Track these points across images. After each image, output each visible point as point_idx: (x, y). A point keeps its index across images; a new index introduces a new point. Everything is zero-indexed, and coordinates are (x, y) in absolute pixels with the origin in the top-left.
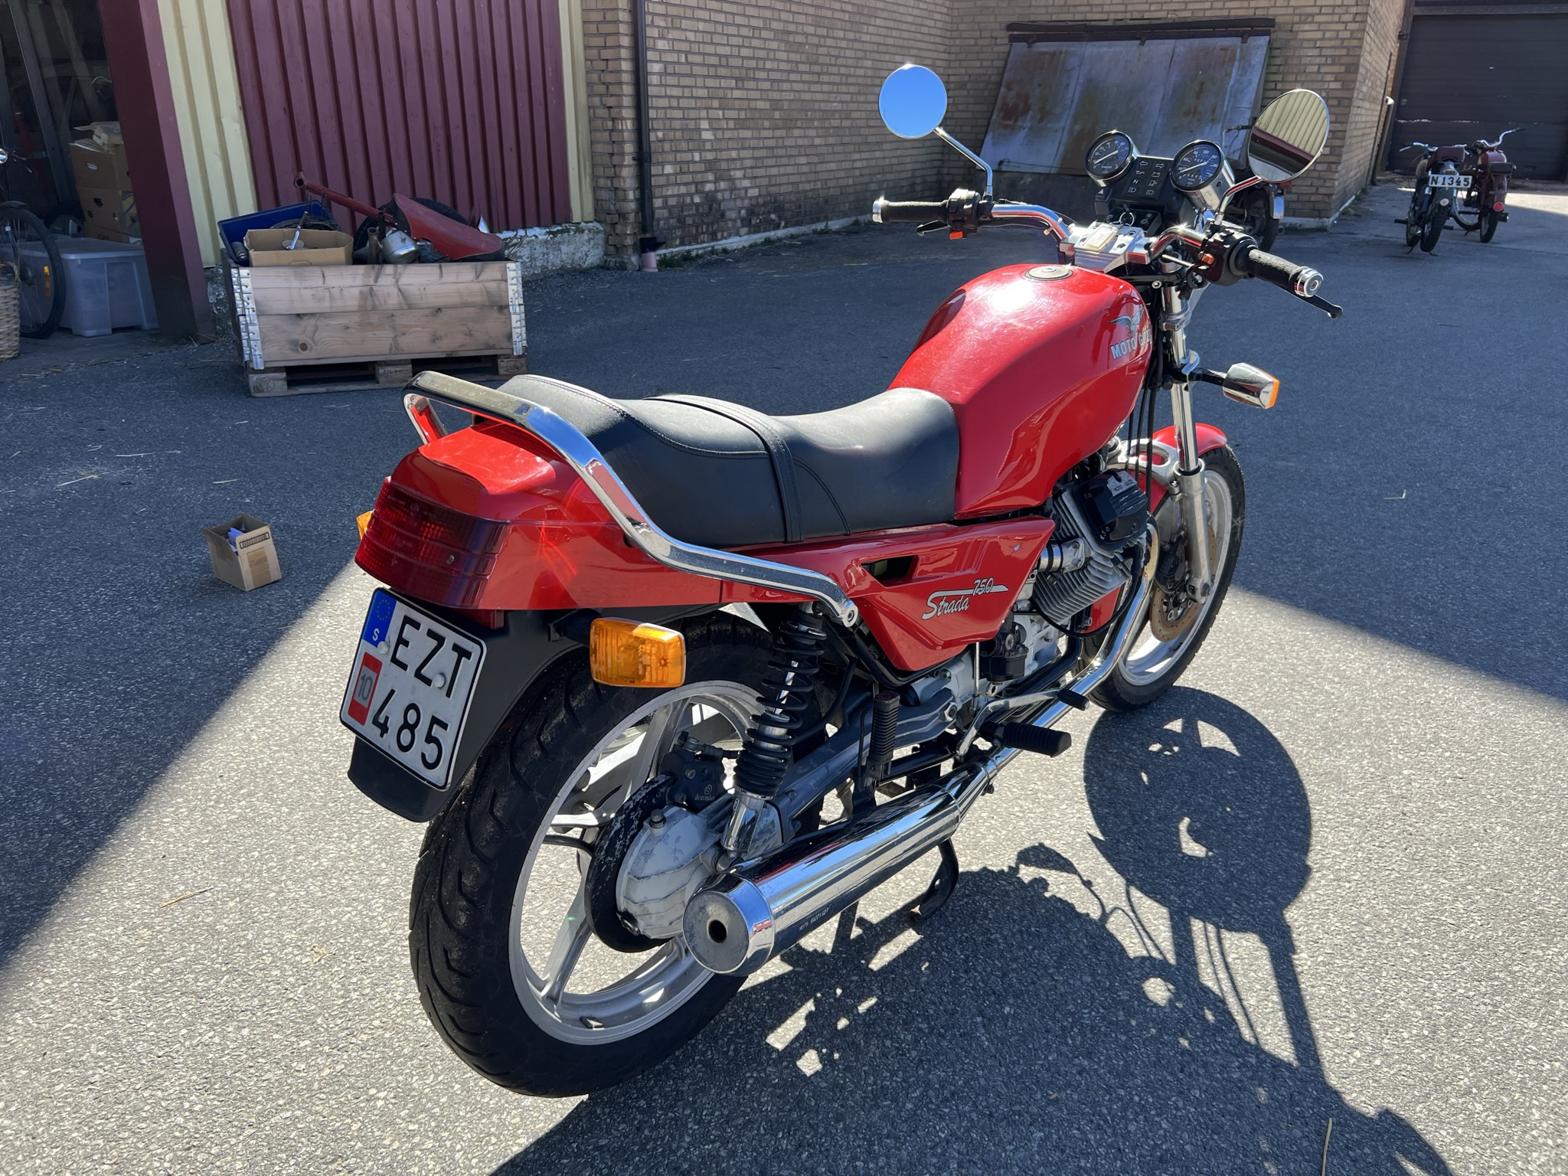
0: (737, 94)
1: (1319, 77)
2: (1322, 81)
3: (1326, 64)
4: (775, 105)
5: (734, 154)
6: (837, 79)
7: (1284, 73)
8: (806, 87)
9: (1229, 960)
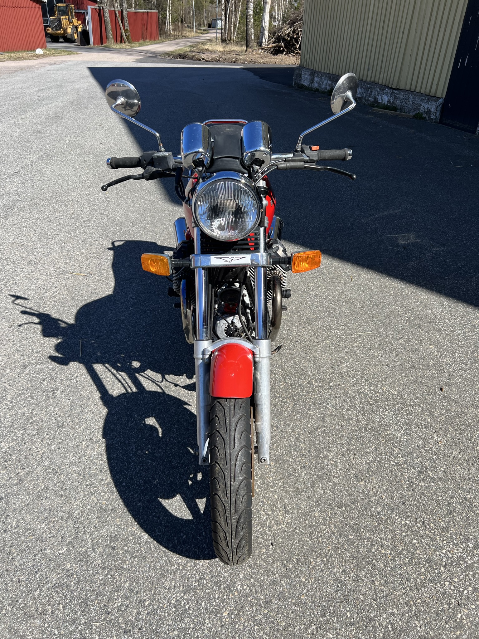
9: (120, 384)
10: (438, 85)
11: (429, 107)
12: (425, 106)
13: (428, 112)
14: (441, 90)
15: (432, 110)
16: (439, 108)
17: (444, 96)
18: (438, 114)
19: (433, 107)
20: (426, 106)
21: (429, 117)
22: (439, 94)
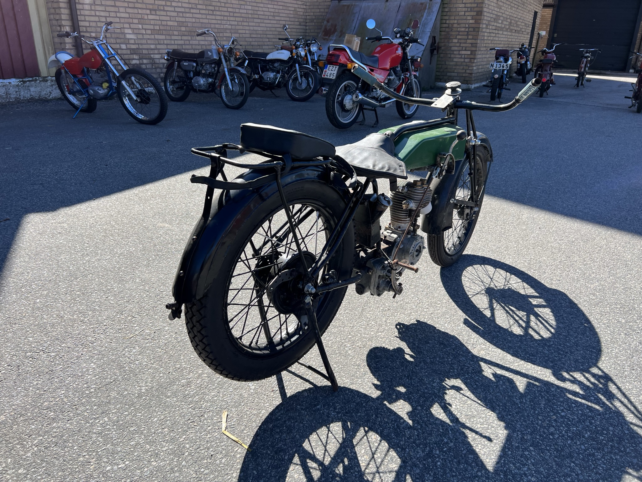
0: (150, 17)
1: (465, 17)
2: (466, 19)
3: (467, 11)
4: (181, 24)
5: (153, 47)
6: (227, 14)
7: (449, 16)
8: (204, 16)
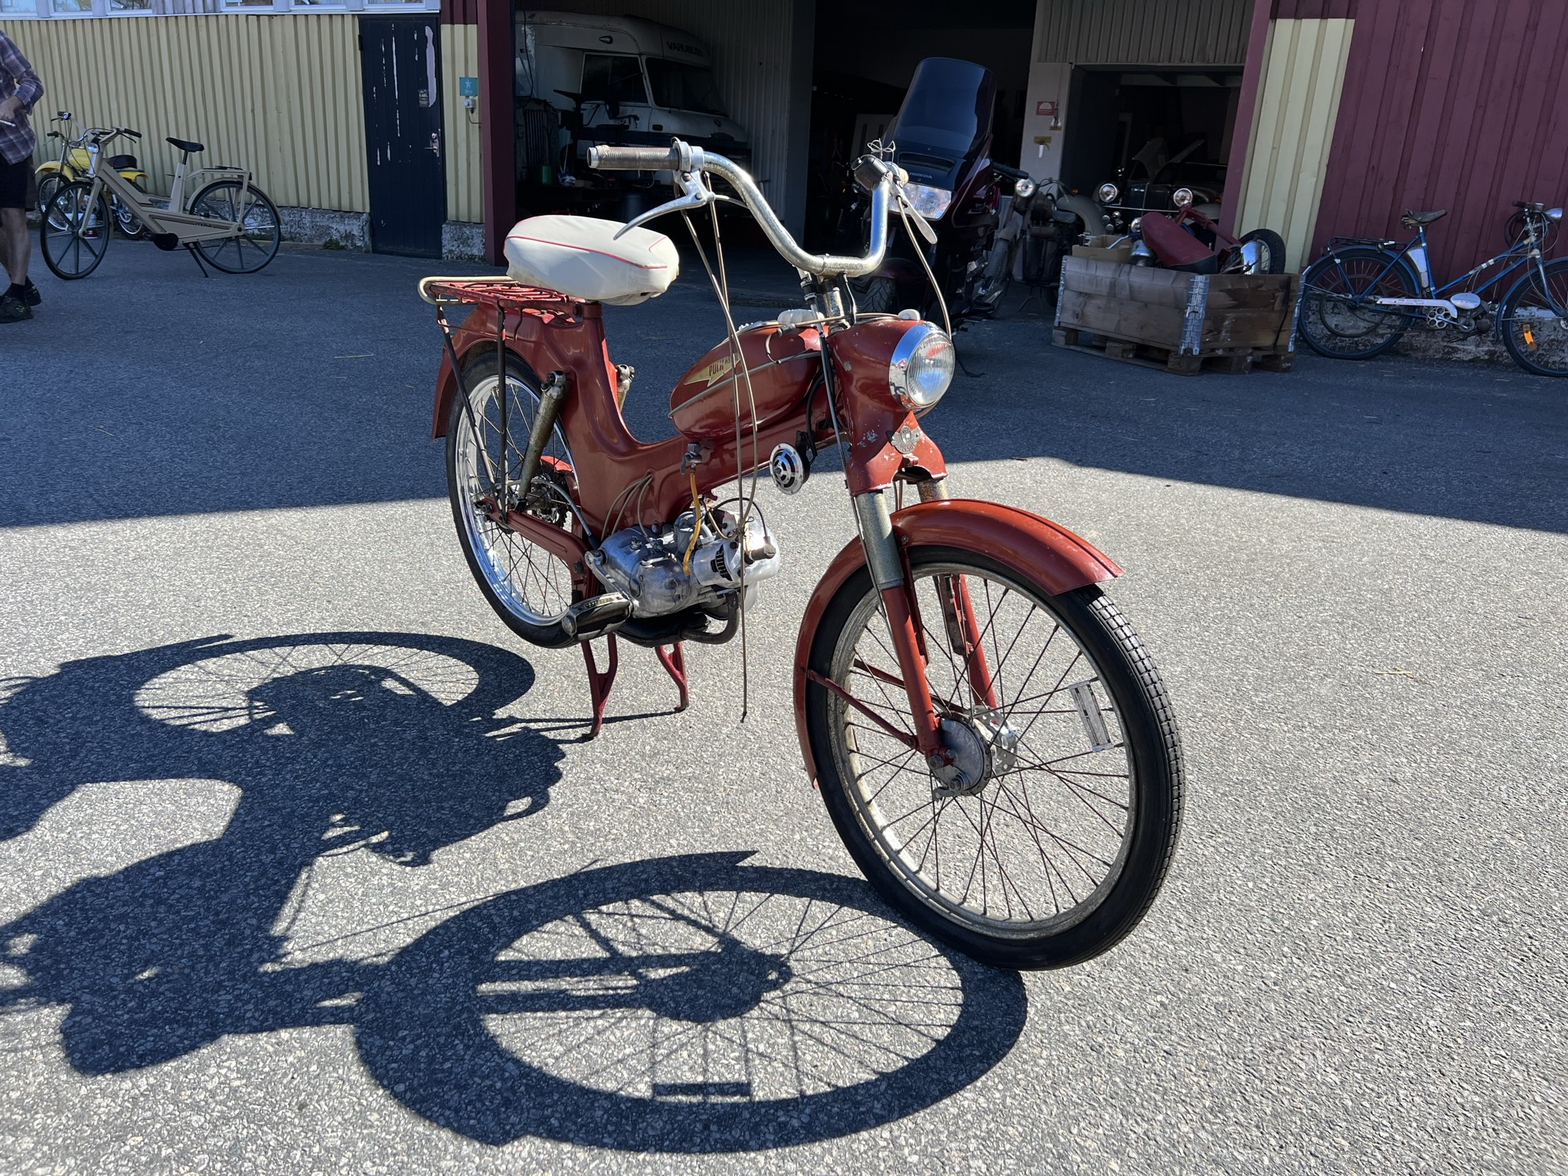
10: (350, 193)
11: (348, 228)
12: (338, 229)
13: (349, 236)
14: (361, 201)
15: (355, 232)
16: (366, 229)
17: (368, 210)
18: (367, 238)
19: (355, 227)
20: (342, 228)
21: (354, 245)
22: (358, 208)
